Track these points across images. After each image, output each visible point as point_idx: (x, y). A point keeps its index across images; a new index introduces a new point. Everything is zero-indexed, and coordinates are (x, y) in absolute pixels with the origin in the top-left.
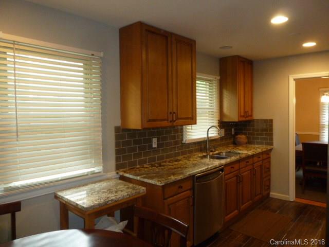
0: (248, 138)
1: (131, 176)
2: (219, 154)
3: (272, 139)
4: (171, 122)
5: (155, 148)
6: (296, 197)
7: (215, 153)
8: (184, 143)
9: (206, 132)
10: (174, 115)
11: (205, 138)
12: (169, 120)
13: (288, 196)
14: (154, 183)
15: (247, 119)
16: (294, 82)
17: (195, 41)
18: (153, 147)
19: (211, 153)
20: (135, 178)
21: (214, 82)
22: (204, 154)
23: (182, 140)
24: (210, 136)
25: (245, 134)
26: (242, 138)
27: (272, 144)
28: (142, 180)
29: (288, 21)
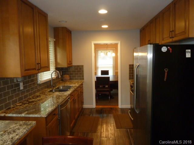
0: (70, 76)
1: (14, 115)
2: (58, 88)
3: (83, 76)
4: (38, 70)
5: (22, 90)
6: (96, 105)
7: (56, 87)
8: (39, 84)
9: (51, 75)
10: (40, 65)
11: (50, 79)
12: (37, 69)
13: (92, 106)
14: (39, 116)
15: (71, 65)
16: (94, 45)
17: (47, 15)
18: (21, 89)
19: (55, 88)
20: (19, 115)
21: (51, 42)
22: (51, 89)
23: (37, 82)
24: (53, 77)
25: (68, 74)
26: (67, 77)
27: (83, 79)
28: (27, 116)
29: (107, 13)
